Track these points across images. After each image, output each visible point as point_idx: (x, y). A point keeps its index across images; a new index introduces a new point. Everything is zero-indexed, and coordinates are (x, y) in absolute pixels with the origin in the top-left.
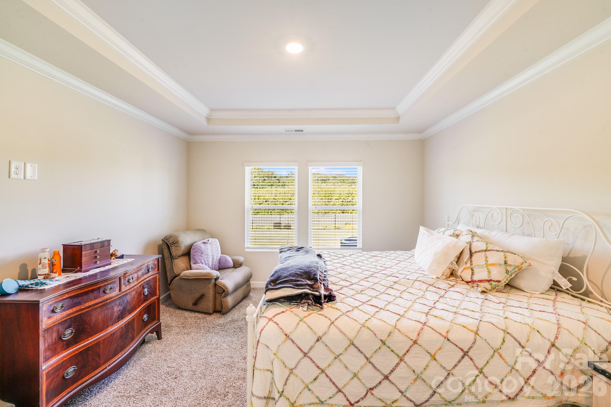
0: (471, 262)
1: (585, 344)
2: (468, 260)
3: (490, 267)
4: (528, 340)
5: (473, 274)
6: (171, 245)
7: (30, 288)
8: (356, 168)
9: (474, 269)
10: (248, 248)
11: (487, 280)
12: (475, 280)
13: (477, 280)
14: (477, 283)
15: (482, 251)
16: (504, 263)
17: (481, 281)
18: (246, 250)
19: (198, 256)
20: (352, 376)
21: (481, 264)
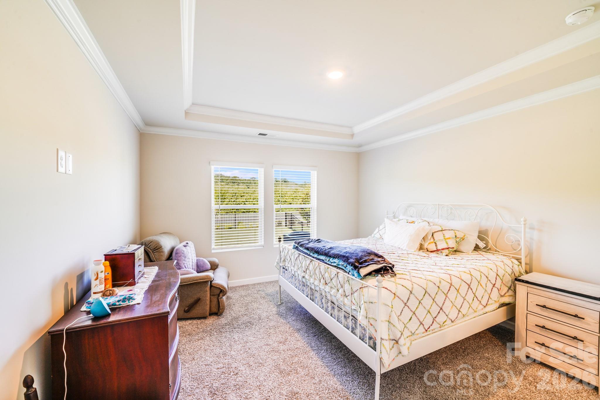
0: (433, 238)
1: (507, 272)
2: (431, 238)
3: (447, 240)
4: (489, 274)
5: (436, 246)
6: (153, 252)
7: (117, 305)
8: (310, 173)
9: (436, 243)
10: (214, 249)
11: (447, 248)
12: (439, 249)
13: (441, 249)
14: (441, 251)
15: (439, 231)
16: (455, 237)
17: (443, 249)
18: (213, 251)
19: (182, 260)
20: (427, 312)
21: (442, 239)
